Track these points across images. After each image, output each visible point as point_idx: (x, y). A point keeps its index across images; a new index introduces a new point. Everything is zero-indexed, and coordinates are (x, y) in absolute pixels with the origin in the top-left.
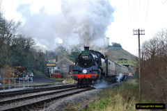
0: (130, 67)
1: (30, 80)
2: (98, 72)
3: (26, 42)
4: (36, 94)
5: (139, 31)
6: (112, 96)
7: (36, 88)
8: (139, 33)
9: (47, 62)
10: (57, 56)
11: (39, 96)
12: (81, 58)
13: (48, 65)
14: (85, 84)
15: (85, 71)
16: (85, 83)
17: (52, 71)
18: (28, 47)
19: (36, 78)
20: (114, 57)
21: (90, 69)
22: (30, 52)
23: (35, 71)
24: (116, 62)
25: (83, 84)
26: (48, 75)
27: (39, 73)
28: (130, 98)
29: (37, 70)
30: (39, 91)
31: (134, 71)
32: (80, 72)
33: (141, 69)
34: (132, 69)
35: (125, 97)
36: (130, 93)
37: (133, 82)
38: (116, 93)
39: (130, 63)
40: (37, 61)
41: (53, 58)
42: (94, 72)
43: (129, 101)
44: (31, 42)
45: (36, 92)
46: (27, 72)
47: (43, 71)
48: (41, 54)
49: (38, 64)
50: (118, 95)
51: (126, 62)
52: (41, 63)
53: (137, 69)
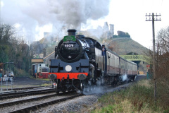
0: (141, 63)
1: (9, 81)
2: (90, 70)
3: (4, 30)
4: (17, 100)
5: (153, 15)
6: (118, 102)
7: (17, 91)
8: (153, 19)
9: (32, 58)
10: (44, 49)
11: (21, 102)
12: (63, 47)
13: (33, 61)
14: (68, 88)
15: (68, 68)
16: (68, 86)
17: (38, 69)
18: (7, 37)
19: (17, 79)
20: (120, 50)
21: (77, 64)
22: (10, 44)
23: (16, 69)
24: (123, 57)
25: (65, 88)
26: (34, 75)
27: (21, 72)
28: (141, 105)
29: (19, 67)
30: (22, 96)
31: (147, 69)
32: (61, 69)
33: (157, 66)
34: (144, 66)
35: (135, 104)
36: (142, 99)
37: (146, 84)
38: (124, 98)
39: (141, 58)
40: (18, 55)
41: (40, 52)
42: (83, 69)
43: (140, 109)
44: (11, 30)
45: (18, 97)
46: (6, 70)
47: (27, 69)
48: (24, 47)
49: (20, 59)
50: (126, 101)
51: (137, 58)
52: (23, 59)
53: (151, 66)
